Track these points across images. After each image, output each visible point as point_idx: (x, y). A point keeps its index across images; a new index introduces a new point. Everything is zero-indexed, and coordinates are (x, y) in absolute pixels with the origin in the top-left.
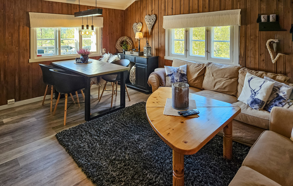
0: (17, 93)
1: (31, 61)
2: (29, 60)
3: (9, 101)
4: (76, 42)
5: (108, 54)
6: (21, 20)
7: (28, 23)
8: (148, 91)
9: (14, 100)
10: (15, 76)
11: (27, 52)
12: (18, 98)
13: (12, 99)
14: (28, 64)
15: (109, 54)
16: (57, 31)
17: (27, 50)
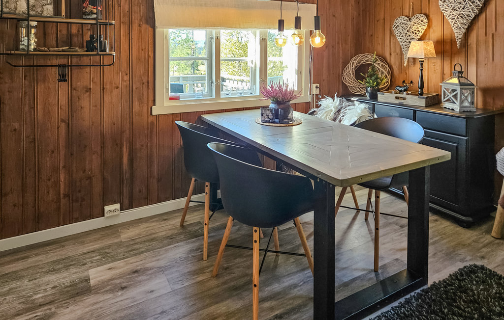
0: (126, 190)
1: (156, 111)
2: (151, 108)
3: (107, 208)
4: (253, 66)
5: (333, 98)
6: (136, 7)
7: (150, 17)
8: (470, 219)
9: (118, 206)
10: (121, 148)
11: (148, 88)
12: (126, 202)
13: (115, 203)
14: (151, 119)
15: (337, 100)
16: (212, 38)
17: (148, 83)
